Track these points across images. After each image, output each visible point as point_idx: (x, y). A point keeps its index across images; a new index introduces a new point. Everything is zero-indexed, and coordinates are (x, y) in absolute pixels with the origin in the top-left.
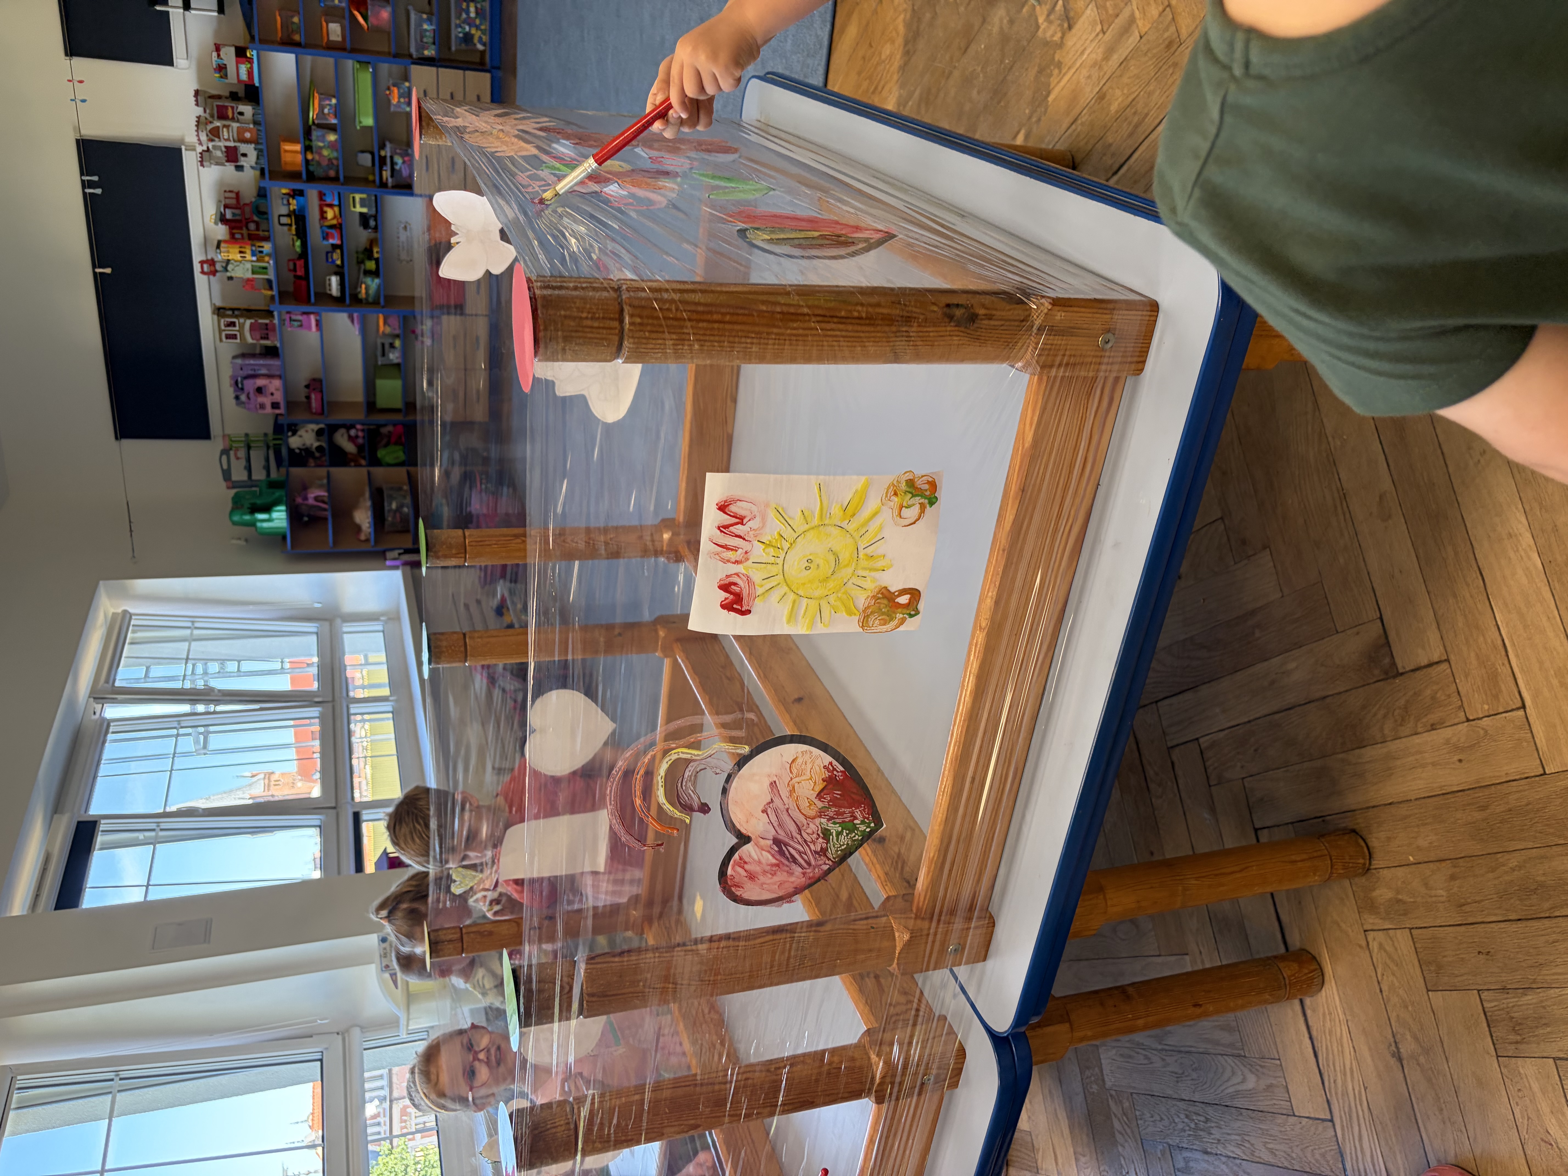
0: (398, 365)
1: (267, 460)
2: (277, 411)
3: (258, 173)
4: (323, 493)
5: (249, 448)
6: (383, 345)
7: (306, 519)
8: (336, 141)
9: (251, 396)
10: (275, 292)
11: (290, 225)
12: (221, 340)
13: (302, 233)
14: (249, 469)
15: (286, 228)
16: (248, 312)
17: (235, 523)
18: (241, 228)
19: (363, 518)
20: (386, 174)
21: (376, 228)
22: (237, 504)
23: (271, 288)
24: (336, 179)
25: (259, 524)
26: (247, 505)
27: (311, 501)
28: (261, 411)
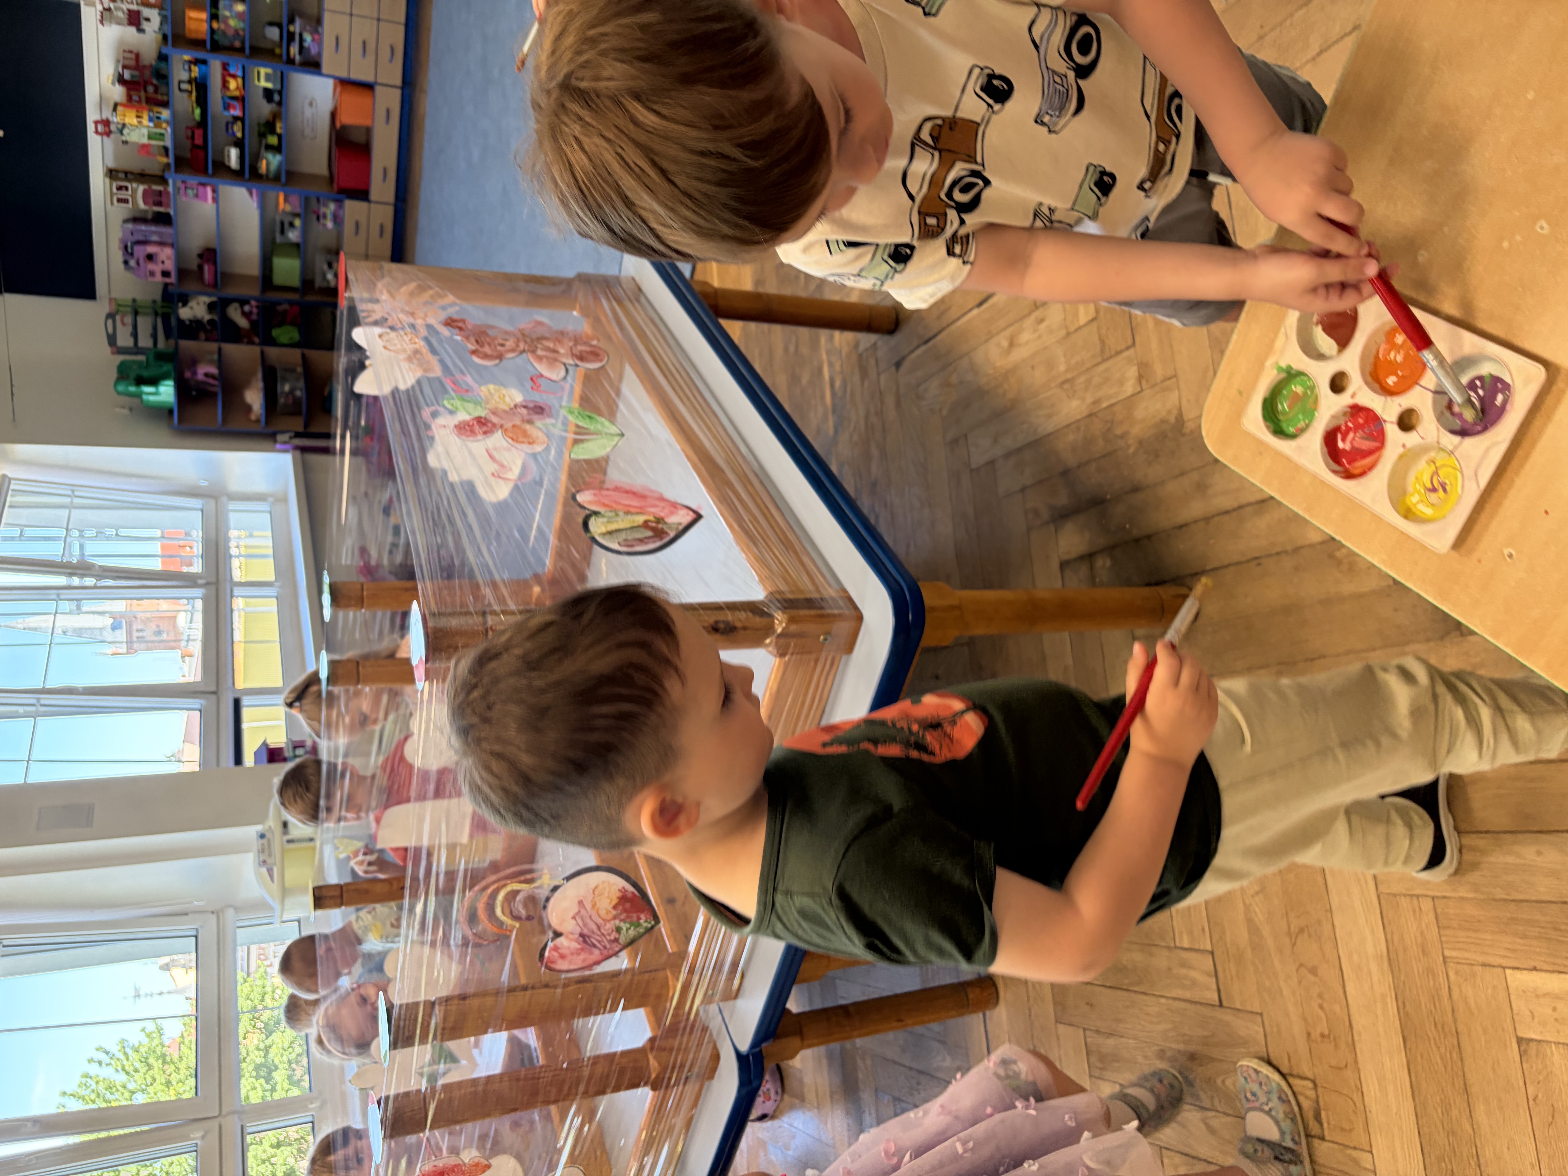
0: (297, 245)
1: (155, 328)
2: (168, 280)
3: (160, 37)
4: (214, 370)
5: (136, 313)
6: (282, 224)
7: (194, 393)
8: (244, 13)
9: (141, 262)
10: (171, 160)
11: (191, 92)
12: (112, 203)
13: (202, 100)
14: (135, 335)
15: (185, 95)
16: (142, 177)
17: (119, 393)
18: (138, 90)
19: (254, 398)
20: (294, 50)
21: (280, 104)
22: (123, 374)
23: (167, 155)
24: (241, 50)
25: (145, 397)
26: (133, 375)
27: (200, 376)
28: (150, 279)
